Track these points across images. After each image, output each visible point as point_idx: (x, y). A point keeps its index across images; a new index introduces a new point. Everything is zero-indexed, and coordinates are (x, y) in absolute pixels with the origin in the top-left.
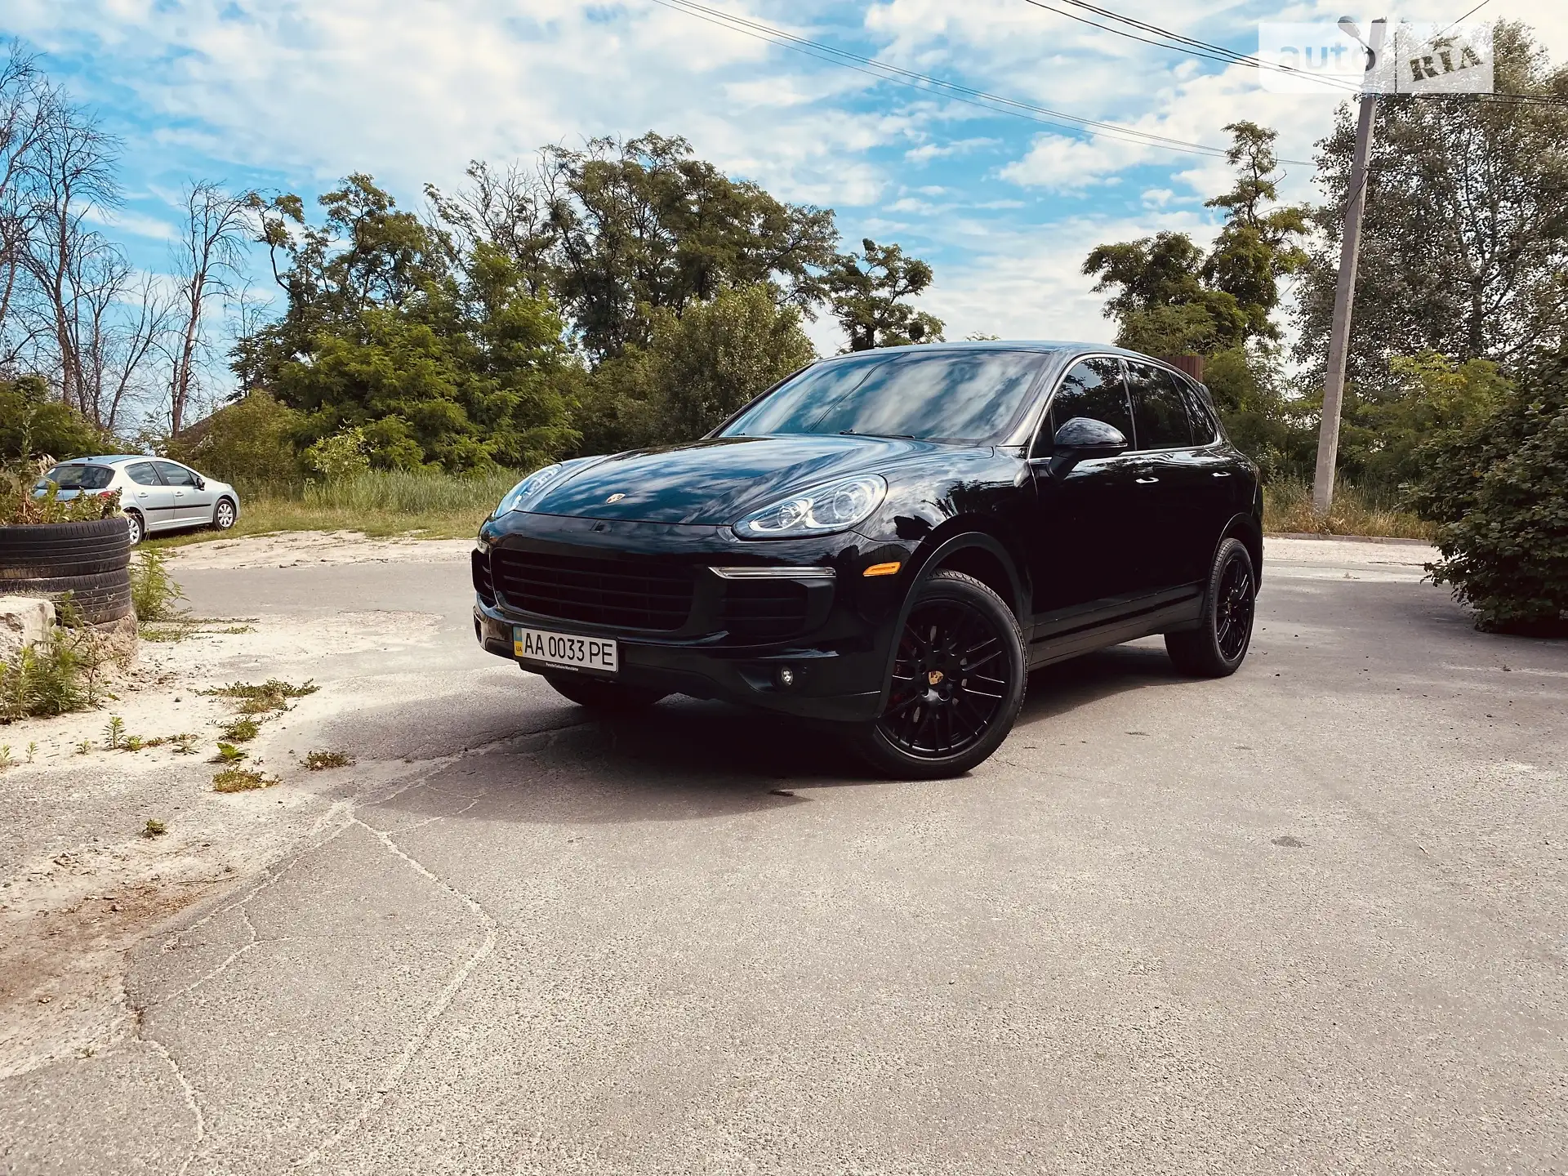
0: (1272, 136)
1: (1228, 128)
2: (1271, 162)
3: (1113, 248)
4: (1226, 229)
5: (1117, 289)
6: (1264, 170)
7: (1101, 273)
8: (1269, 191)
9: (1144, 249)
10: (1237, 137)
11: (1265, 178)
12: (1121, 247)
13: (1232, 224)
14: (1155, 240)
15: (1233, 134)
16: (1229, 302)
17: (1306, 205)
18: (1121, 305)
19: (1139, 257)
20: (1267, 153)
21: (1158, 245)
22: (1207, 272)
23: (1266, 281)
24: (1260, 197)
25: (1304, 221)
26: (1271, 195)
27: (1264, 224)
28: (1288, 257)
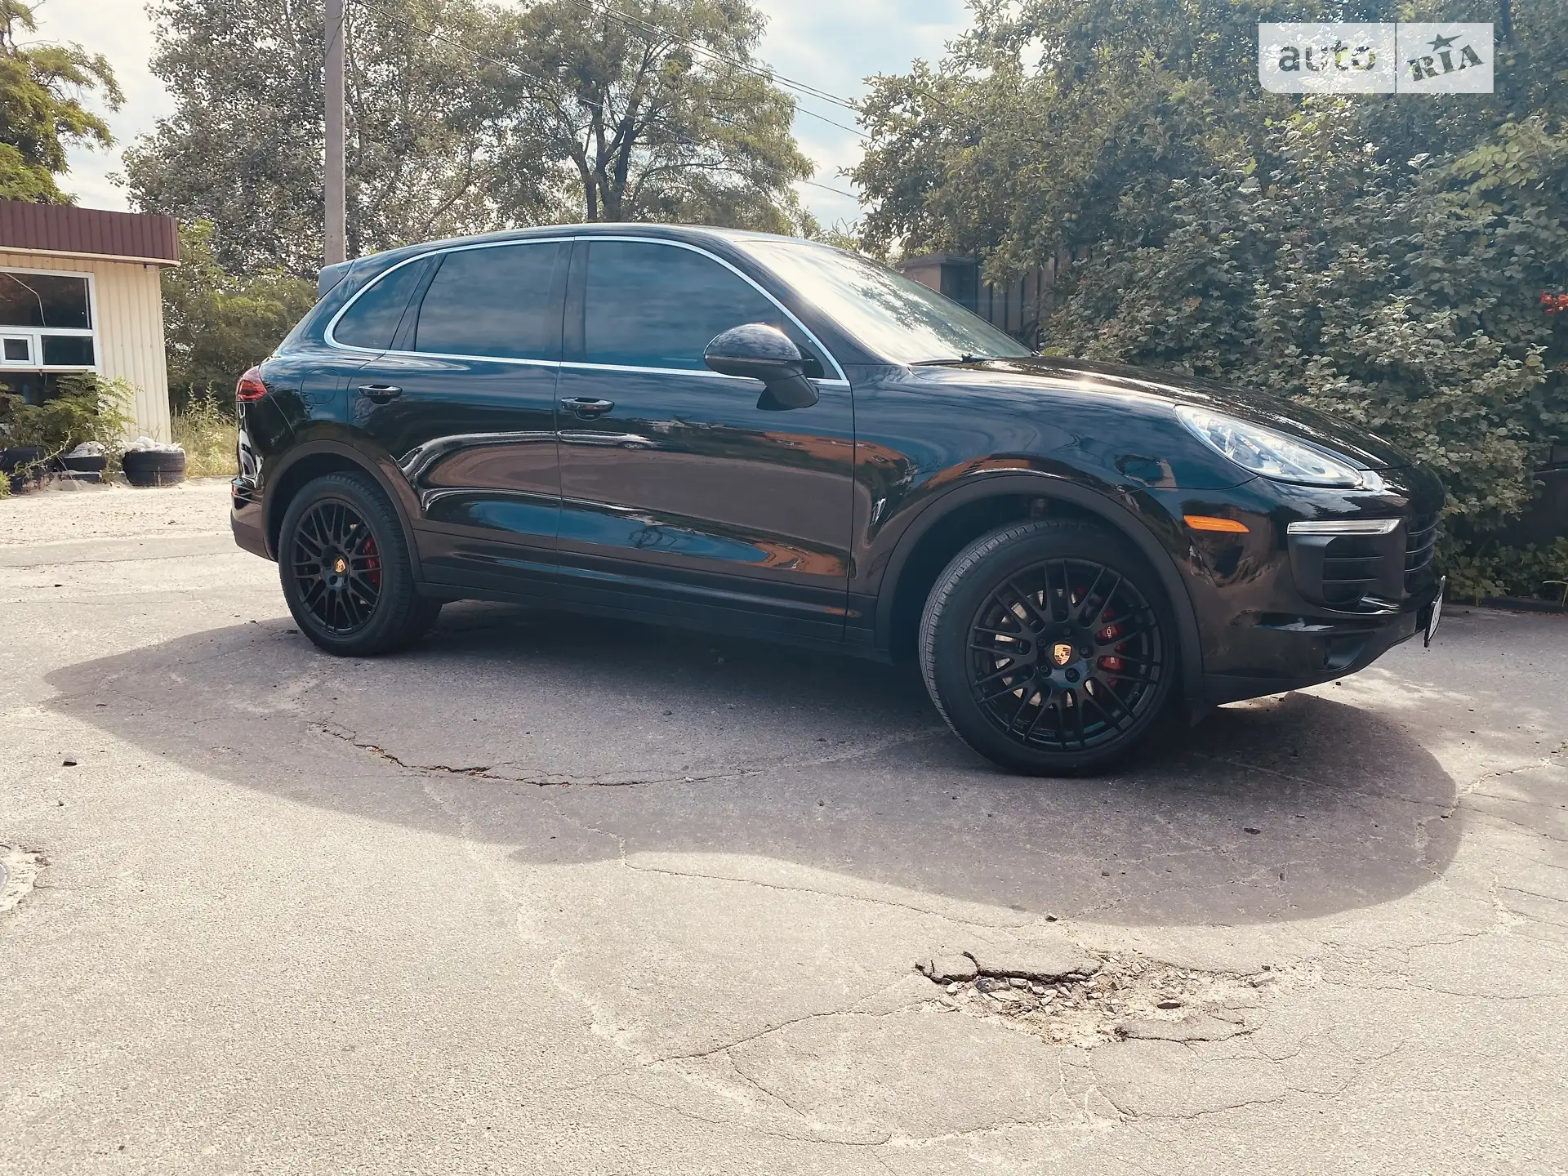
23: (47, 136)
24: (16, 23)
25: (80, 68)
26: (29, 22)
27: (26, 58)
28: (70, 110)
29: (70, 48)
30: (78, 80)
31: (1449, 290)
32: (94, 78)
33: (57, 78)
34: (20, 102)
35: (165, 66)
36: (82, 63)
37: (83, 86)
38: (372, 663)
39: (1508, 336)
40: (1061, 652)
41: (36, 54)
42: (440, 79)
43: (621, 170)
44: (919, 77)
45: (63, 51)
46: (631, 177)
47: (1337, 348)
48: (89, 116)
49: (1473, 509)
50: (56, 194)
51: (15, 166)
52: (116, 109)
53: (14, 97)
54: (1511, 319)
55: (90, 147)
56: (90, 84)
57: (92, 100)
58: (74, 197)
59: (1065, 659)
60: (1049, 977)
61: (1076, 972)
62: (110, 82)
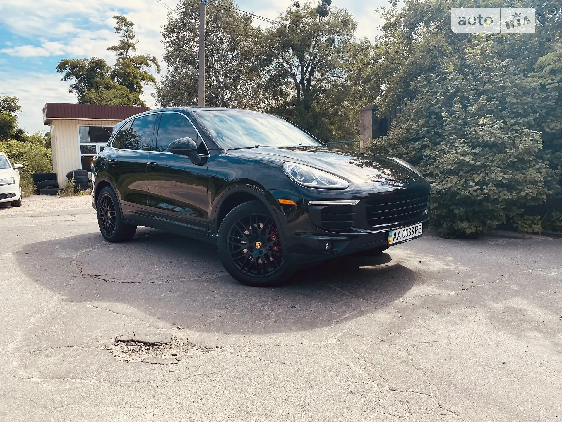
0: (132, 25)
1: (115, 17)
2: (133, 35)
3: (71, 61)
4: (118, 60)
5: (74, 81)
6: (131, 38)
7: (65, 72)
8: (133, 47)
9: (86, 63)
10: (118, 22)
11: (131, 41)
12: (75, 61)
13: (120, 58)
14: (90, 60)
15: (116, 20)
16: (126, 90)
17: (148, 55)
18: (76, 87)
19: (83, 67)
20: (131, 31)
21: (90, 63)
22: (113, 77)
23: (137, 83)
24: (130, 49)
25: (148, 61)
26: (134, 49)
27: (133, 60)
28: (145, 75)
29: (146, 55)
30: (147, 65)
31: (521, 111)
32: (153, 64)
33: (142, 65)
34: (129, 73)
35: (167, 59)
36: (149, 60)
37: (149, 67)
38: (114, 244)
39: (549, 128)
40: (258, 244)
41: (136, 58)
42: (246, 55)
43: (309, 80)
44: (366, 43)
45: (144, 56)
46: (313, 83)
47: (471, 136)
48: (150, 76)
49: (514, 197)
50: (139, 101)
51: (127, 93)
52: (158, 73)
53: (128, 72)
54: (552, 121)
55: (151, 85)
56: (151, 66)
57: (152, 71)
58: (144, 101)
59: (259, 247)
60: (149, 343)
61: (159, 343)
62: (157, 65)
